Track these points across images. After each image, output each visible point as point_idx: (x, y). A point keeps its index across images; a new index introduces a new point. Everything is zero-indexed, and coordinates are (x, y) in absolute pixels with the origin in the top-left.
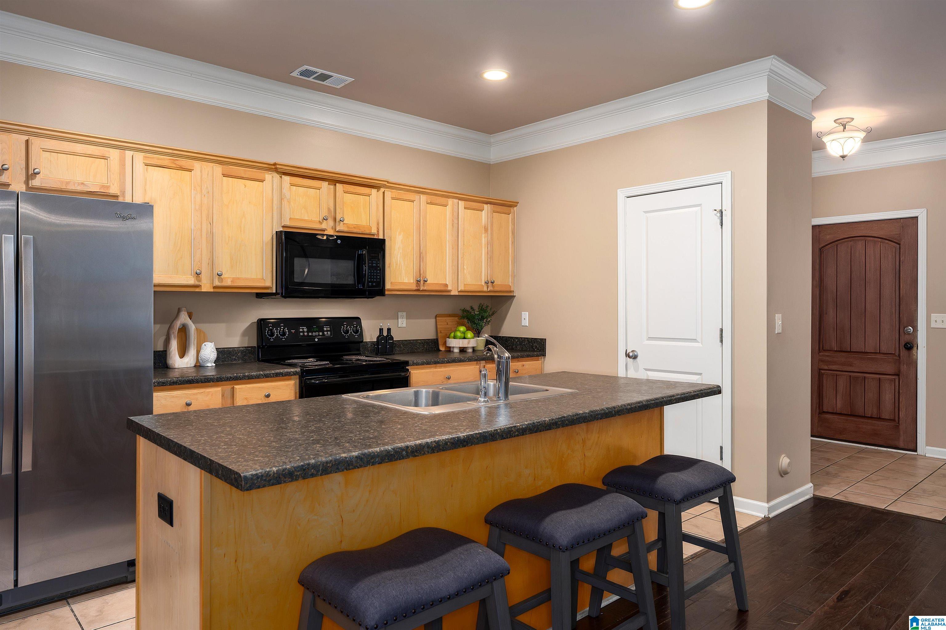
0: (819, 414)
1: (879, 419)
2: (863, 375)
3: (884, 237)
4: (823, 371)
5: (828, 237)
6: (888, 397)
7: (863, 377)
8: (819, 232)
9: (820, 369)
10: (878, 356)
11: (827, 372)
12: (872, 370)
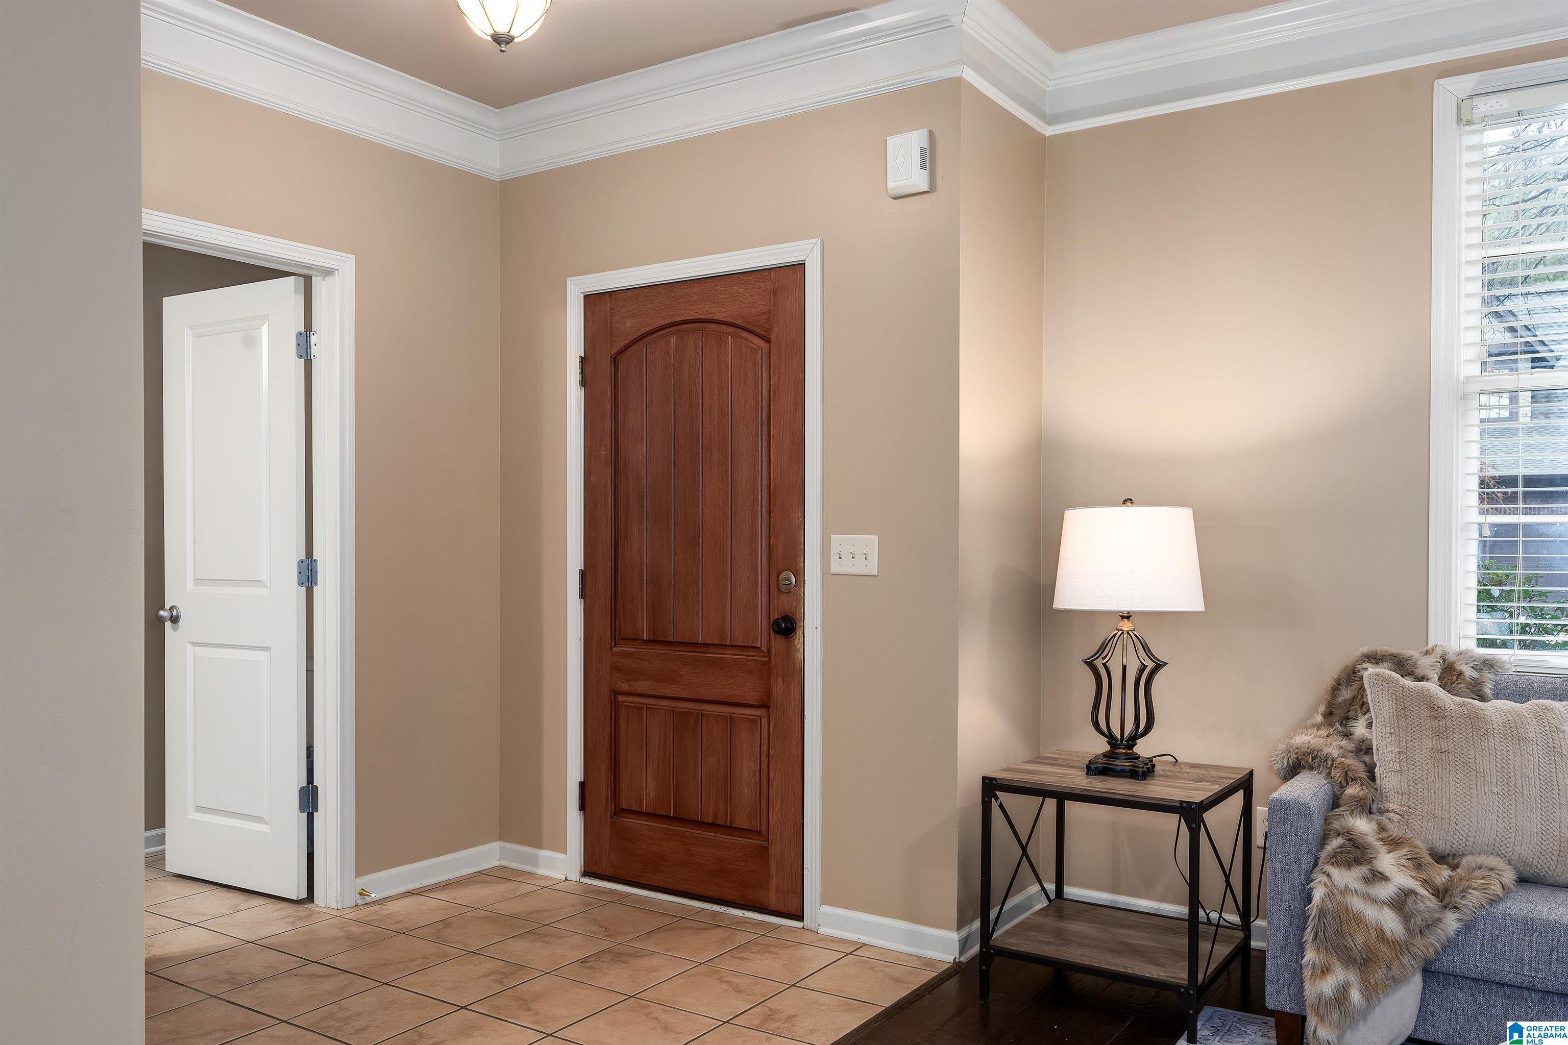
0: (614, 815)
1: (730, 829)
2: (699, 708)
3: (738, 322)
4: (620, 698)
5: (628, 324)
6: (746, 768)
7: (697, 714)
8: (612, 309)
9: (616, 693)
10: (730, 655)
11: (631, 699)
12: (714, 694)
